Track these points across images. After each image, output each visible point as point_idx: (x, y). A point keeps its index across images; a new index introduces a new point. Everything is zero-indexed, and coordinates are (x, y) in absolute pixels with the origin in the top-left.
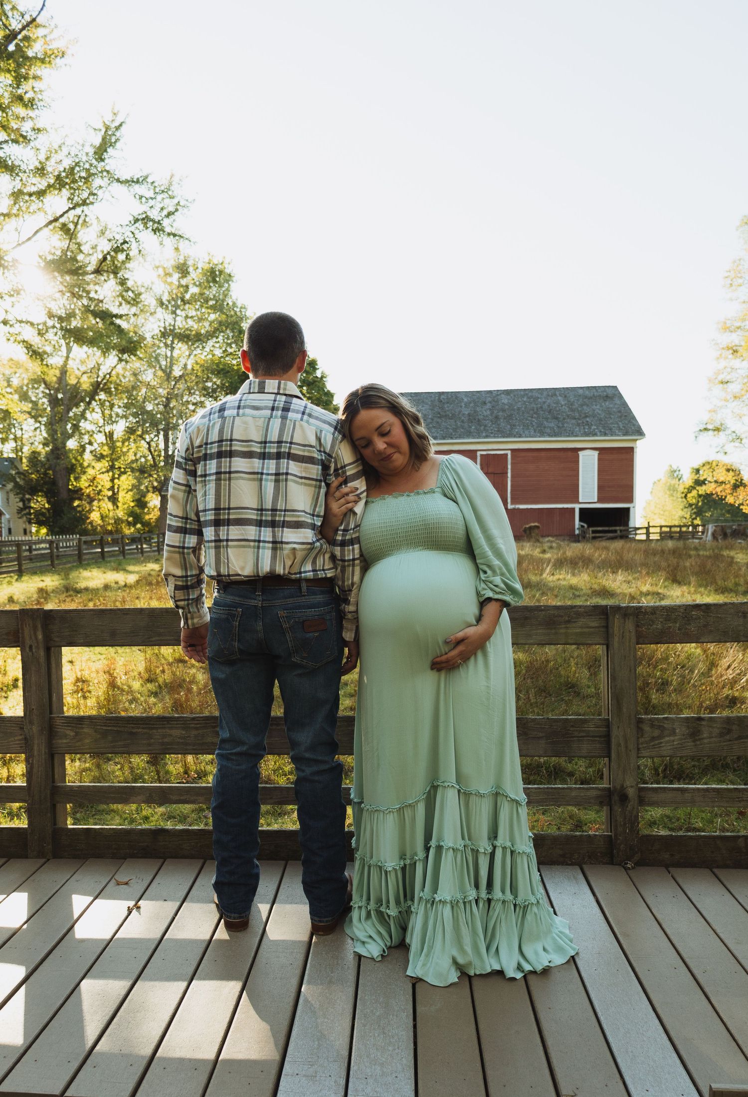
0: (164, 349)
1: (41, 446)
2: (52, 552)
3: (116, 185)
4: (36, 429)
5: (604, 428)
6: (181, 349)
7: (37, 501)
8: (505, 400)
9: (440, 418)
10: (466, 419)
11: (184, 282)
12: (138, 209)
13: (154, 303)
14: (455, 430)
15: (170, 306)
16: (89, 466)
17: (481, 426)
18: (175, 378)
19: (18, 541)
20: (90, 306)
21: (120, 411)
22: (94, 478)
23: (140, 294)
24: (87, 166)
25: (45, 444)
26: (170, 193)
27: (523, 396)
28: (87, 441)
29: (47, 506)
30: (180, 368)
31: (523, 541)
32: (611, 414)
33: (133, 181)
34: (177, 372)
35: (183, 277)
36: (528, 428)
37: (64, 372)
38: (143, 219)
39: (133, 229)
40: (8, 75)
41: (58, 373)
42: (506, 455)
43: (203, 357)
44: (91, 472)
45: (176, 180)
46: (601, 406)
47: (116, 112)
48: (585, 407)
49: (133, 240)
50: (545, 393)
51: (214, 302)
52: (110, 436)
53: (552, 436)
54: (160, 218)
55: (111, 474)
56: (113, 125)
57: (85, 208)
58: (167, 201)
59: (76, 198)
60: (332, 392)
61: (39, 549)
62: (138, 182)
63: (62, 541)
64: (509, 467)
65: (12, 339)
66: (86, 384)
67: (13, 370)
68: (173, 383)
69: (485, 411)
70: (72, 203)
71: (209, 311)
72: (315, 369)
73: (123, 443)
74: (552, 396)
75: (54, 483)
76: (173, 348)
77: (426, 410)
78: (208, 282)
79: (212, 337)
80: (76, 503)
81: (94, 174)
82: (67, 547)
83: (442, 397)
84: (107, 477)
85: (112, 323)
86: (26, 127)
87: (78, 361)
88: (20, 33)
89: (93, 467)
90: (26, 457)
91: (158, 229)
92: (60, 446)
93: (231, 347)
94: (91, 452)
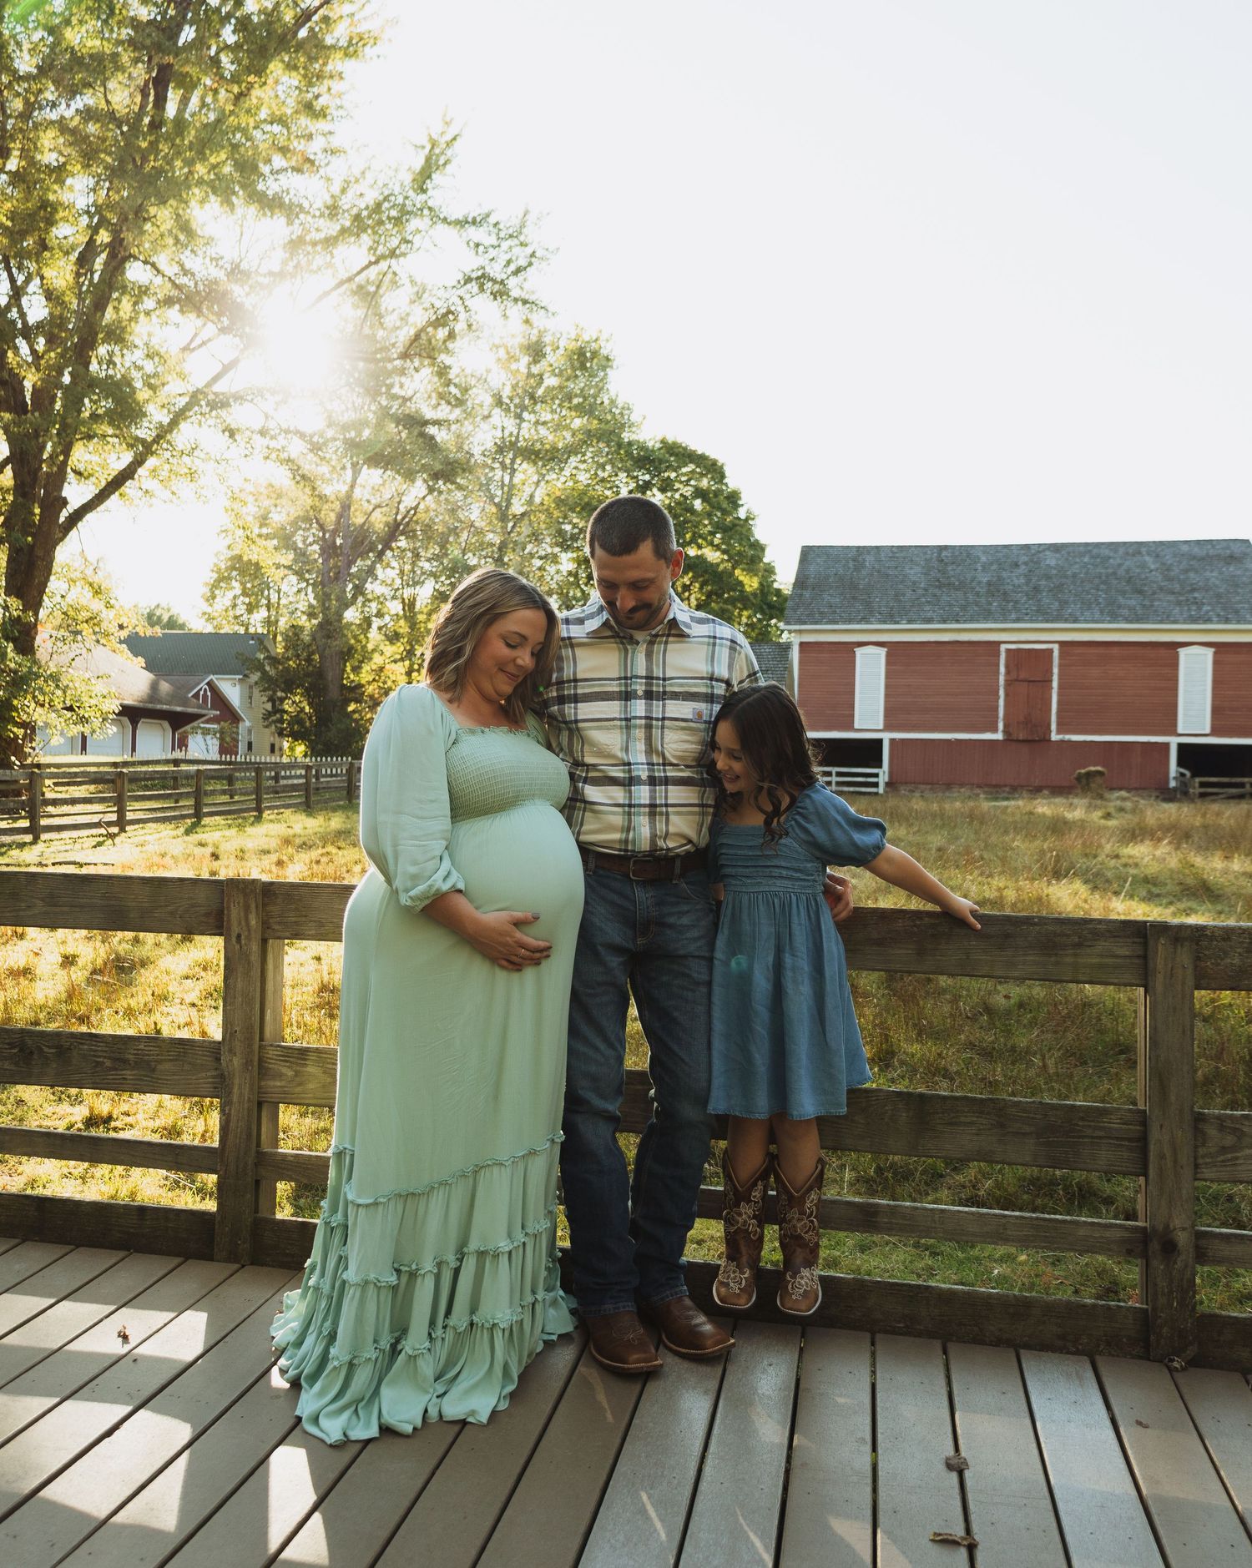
0: (499, 473)
1: (304, 618)
2: (308, 783)
3: (441, 227)
4: (299, 591)
5: (1224, 609)
6: (526, 472)
7: (294, 702)
8: (1051, 560)
9: (939, 587)
10: (983, 591)
11: (535, 370)
12: (471, 263)
13: (488, 400)
14: (964, 608)
15: (512, 406)
16: (374, 651)
17: (1008, 602)
18: (515, 516)
19: (260, 763)
20: (391, 407)
21: (427, 566)
22: (382, 669)
23: (466, 390)
24: (400, 200)
25: (311, 615)
26: (522, 238)
27: (1082, 555)
28: (375, 611)
29: (307, 709)
30: (523, 501)
31: (1077, 795)
32: (1237, 586)
33: (467, 222)
34: (517, 508)
35: (536, 362)
36: (1089, 608)
37: (346, 506)
38: (478, 278)
39: (462, 292)
40: (294, 74)
41: (337, 506)
42: (1051, 651)
43: (559, 485)
44: (378, 660)
45: (531, 218)
46: (1221, 573)
47: (448, 119)
48: (1192, 575)
49: (461, 309)
50: (1121, 550)
51: (581, 400)
52: (410, 605)
53: (1131, 622)
54: (505, 276)
55: (407, 663)
56: (443, 141)
57: (393, 261)
58: (517, 250)
59: (381, 247)
60: (762, 541)
61: (290, 777)
62: (474, 222)
63: (327, 765)
64: (1056, 670)
65: (274, 456)
66: (379, 521)
67: (273, 501)
68: (510, 524)
69: (1017, 578)
70: (374, 254)
71: (573, 414)
72: (736, 506)
73: (429, 614)
74: (1134, 555)
75: (320, 674)
76: (514, 471)
77: (916, 574)
78: (574, 369)
79: (576, 454)
80: (351, 707)
81: (409, 213)
82: (332, 775)
83: (944, 553)
84: (401, 668)
85: (422, 435)
86: (315, 147)
87: (369, 489)
88: (316, 12)
89: (382, 653)
90: (282, 634)
91: (501, 293)
92: (333, 618)
93: (604, 470)
94: (380, 628)
